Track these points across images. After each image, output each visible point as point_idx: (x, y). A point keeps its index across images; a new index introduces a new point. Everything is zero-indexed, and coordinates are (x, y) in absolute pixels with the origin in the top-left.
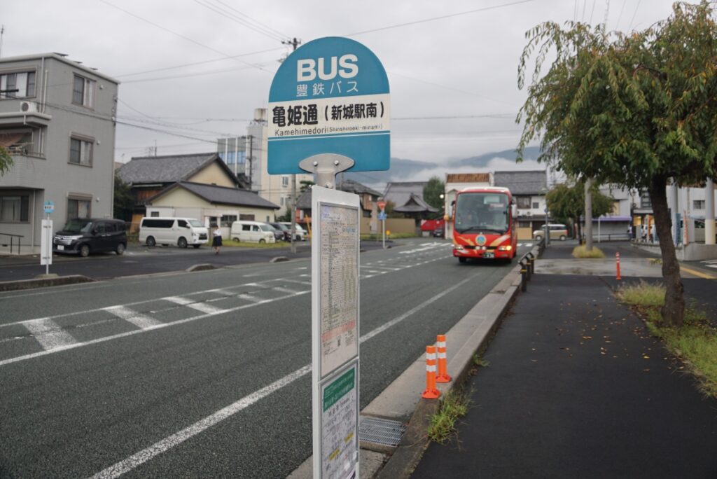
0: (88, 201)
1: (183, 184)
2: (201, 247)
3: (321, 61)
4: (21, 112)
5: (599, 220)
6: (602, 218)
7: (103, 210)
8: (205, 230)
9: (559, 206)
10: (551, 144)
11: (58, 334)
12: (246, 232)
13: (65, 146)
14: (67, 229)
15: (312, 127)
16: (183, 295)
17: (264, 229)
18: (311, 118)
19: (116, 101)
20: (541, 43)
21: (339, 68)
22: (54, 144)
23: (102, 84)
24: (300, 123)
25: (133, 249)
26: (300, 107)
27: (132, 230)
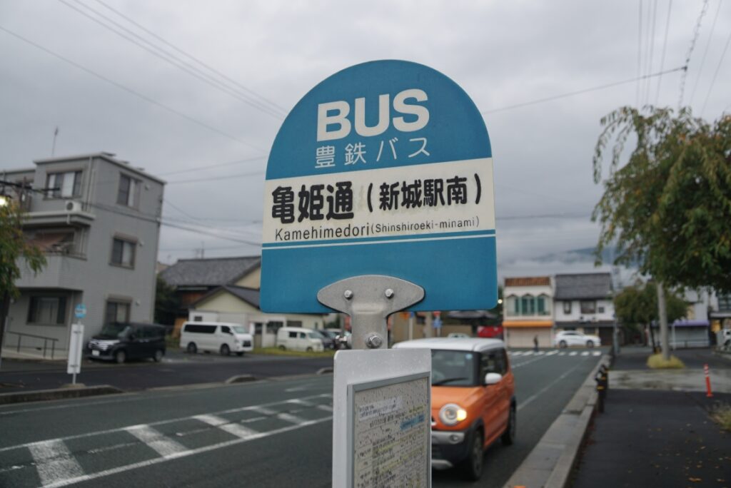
0: (127, 305)
1: (228, 288)
2: (245, 355)
3: (360, 103)
4: (66, 211)
5: (674, 325)
6: (677, 322)
7: (143, 314)
8: (249, 337)
9: (629, 311)
10: (628, 244)
11: (64, 462)
12: (293, 339)
13: (106, 247)
14: (104, 332)
15: (343, 224)
16: (217, 413)
17: (312, 336)
18: (340, 207)
19: (161, 201)
20: (618, 130)
21: (393, 113)
22: (96, 245)
23: (148, 184)
24: (320, 217)
25: (172, 356)
26: (322, 187)
27: (175, 335)
